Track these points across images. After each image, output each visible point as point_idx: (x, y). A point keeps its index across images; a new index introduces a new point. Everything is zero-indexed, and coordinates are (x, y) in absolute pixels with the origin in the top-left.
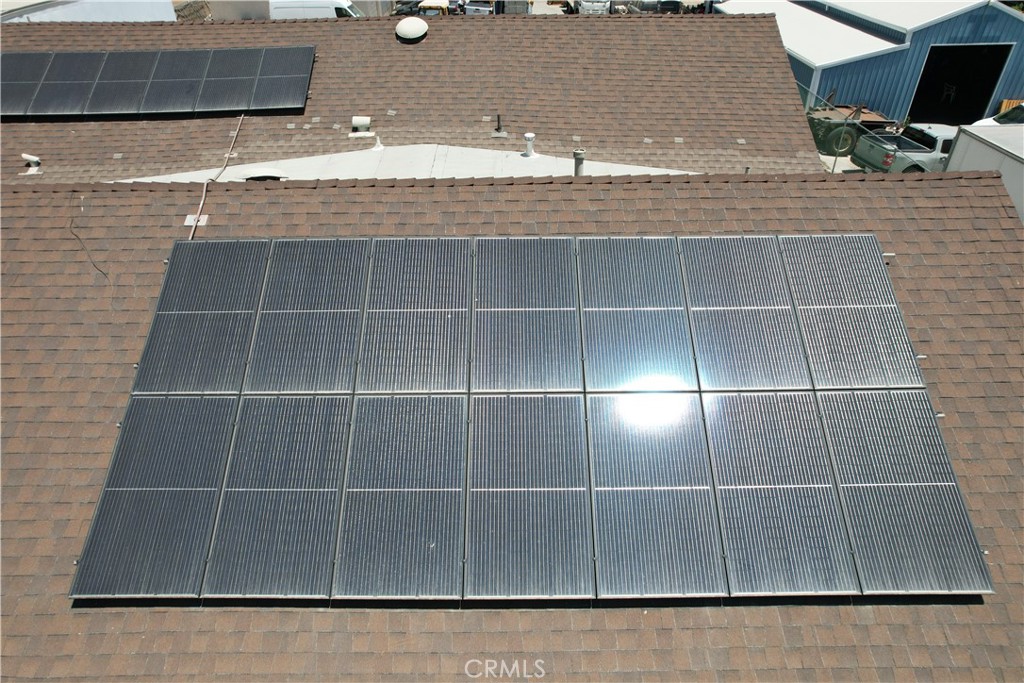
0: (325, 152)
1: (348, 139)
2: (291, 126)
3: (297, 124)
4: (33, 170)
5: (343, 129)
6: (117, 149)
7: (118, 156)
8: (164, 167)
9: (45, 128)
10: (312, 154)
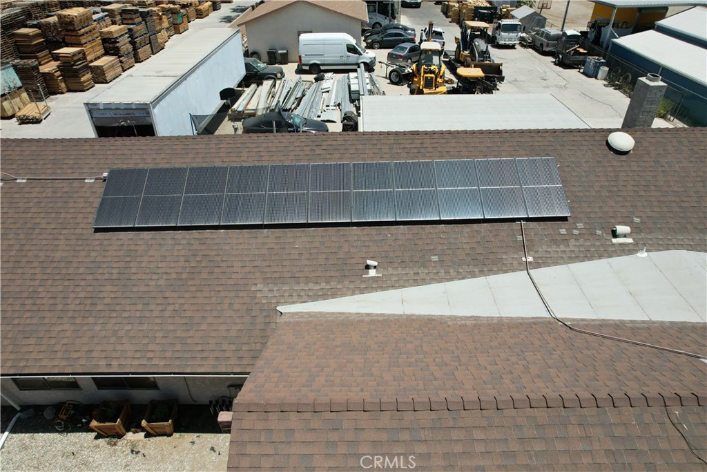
0: (600, 257)
1: (613, 244)
2: (563, 231)
3: (567, 230)
4: (372, 273)
5: (604, 235)
6: (432, 252)
7: (435, 258)
8: (476, 270)
9: (365, 232)
10: (591, 258)
